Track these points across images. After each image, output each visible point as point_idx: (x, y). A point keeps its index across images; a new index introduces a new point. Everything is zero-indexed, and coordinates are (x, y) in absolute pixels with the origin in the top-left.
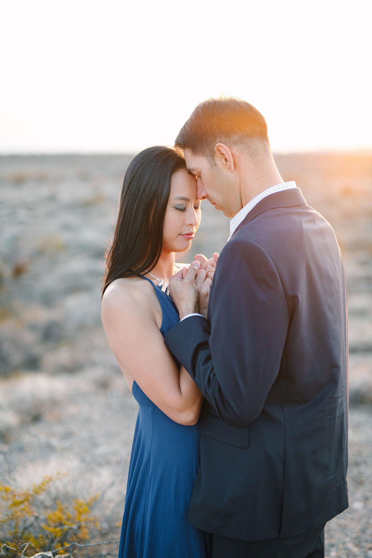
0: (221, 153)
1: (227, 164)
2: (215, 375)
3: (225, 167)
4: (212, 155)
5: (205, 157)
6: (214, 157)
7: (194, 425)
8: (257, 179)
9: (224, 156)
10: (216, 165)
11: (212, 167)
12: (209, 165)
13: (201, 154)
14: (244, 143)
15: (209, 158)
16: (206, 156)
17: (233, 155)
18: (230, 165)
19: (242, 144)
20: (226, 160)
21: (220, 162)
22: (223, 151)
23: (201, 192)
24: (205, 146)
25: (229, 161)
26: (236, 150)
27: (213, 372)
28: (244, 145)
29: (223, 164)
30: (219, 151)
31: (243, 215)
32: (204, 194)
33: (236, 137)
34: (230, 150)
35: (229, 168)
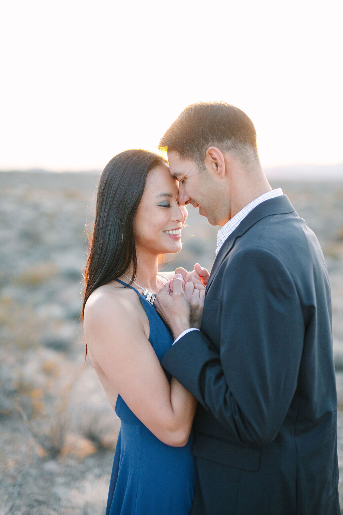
0: (213, 157)
1: (218, 169)
2: (231, 394)
3: (215, 173)
4: (202, 159)
5: (193, 162)
6: (203, 161)
7: (184, 447)
8: (249, 187)
9: (215, 161)
10: (205, 169)
11: (201, 172)
12: (198, 170)
13: (190, 158)
14: (237, 149)
15: (198, 162)
16: (196, 160)
17: (225, 161)
18: (221, 171)
19: (235, 150)
20: (217, 165)
21: (209, 166)
22: (215, 155)
23: (184, 197)
24: (195, 149)
25: (221, 167)
26: (229, 156)
27: (229, 391)
28: (237, 151)
29: (213, 168)
30: (211, 154)
31: (234, 224)
32: (186, 199)
33: (230, 143)
34: (223, 155)
35: (219, 174)
